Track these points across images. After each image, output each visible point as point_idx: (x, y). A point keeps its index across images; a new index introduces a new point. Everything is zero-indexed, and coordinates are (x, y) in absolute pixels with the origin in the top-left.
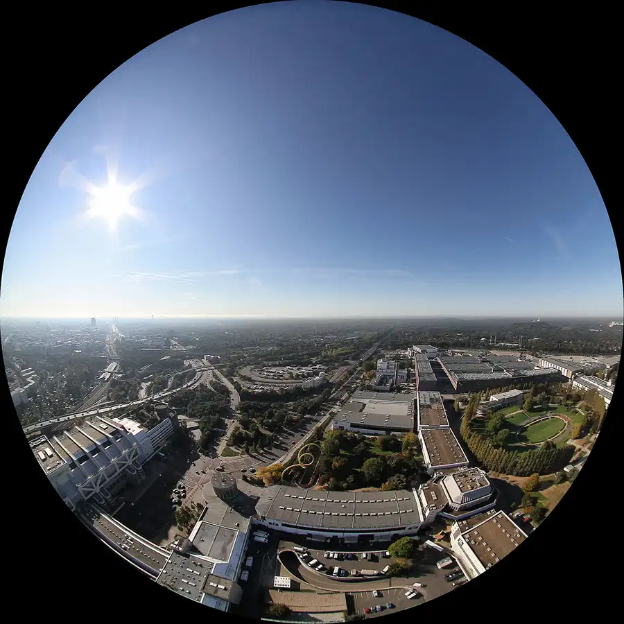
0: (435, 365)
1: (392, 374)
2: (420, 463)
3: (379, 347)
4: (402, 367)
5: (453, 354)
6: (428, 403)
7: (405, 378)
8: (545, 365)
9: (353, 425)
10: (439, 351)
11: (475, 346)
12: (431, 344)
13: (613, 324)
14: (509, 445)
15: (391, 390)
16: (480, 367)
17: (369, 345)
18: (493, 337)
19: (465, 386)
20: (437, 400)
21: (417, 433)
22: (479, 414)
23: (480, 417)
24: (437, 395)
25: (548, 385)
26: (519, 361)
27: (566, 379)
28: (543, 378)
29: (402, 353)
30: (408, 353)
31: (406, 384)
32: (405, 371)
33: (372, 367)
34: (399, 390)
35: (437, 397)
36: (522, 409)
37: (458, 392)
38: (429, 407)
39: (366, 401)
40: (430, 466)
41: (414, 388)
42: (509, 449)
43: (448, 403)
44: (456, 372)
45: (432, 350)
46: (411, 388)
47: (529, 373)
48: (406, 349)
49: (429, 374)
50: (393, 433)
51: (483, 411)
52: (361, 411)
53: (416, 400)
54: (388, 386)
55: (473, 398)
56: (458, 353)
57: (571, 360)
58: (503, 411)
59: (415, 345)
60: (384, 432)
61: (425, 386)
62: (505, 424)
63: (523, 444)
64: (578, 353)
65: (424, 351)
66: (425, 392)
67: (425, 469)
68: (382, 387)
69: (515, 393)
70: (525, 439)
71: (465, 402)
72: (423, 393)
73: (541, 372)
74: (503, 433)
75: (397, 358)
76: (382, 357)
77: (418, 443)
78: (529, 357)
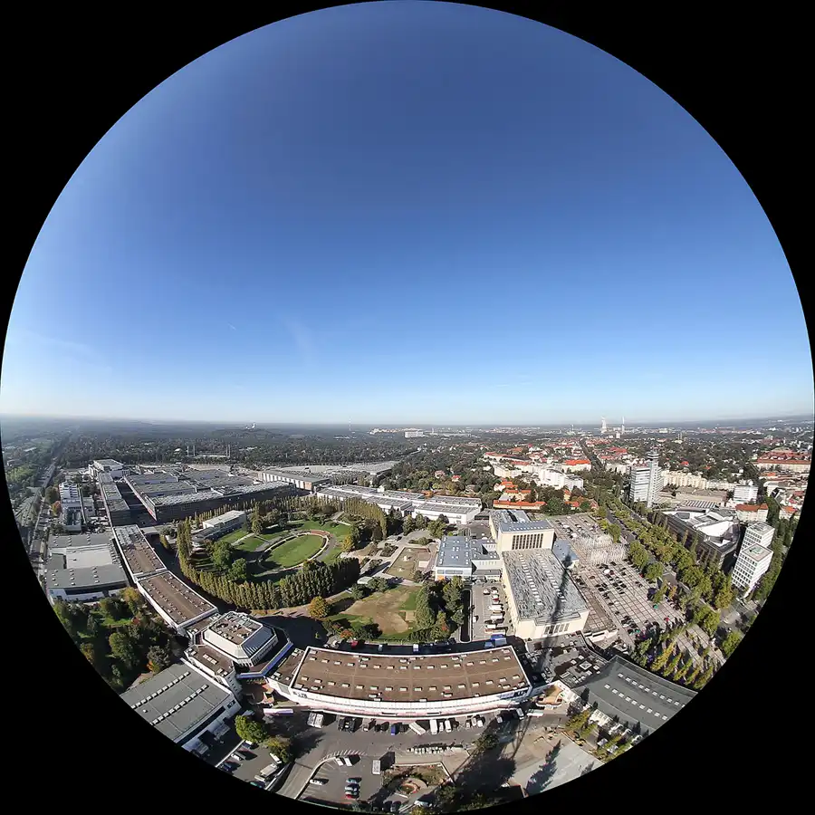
0: (123, 488)
1: (77, 505)
2: (162, 624)
3: (58, 463)
4: (86, 493)
5: (143, 472)
6: (130, 542)
7: (94, 510)
8: (269, 478)
9: (69, 592)
10: (124, 468)
11: (168, 461)
12: (114, 458)
13: (376, 431)
14: (255, 576)
15: (84, 530)
16: (178, 487)
17: (48, 461)
18: (191, 448)
19: (167, 514)
20: (138, 536)
21: (135, 586)
22: (196, 547)
23: (198, 551)
24: (136, 529)
25: (278, 501)
26: (230, 475)
27: (303, 492)
28: (269, 493)
29: (83, 472)
30: (90, 472)
31: (97, 518)
32: (91, 499)
33: (55, 497)
34: (88, 528)
35: (136, 532)
36: (251, 532)
37: (159, 523)
38: (132, 547)
39: (64, 551)
40: (177, 626)
41: (106, 523)
42: (258, 581)
43: (153, 539)
44: (150, 496)
45: (116, 466)
46: (104, 523)
47: (246, 490)
48: (86, 466)
49: (118, 501)
50: (111, 592)
51: (200, 543)
52: (65, 568)
53: (114, 540)
54: (78, 526)
55: (181, 528)
56: (149, 469)
57: (307, 471)
58: (227, 539)
59: (96, 459)
60: (100, 594)
61: (119, 520)
62: (235, 554)
63: (275, 571)
64: (317, 462)
65: (107, 469)
66: (122, 528)
67: (173, 630)
68: (70, 527)
69: (233, 514)
70: (273, 565)
71: (173, 534)
72: (118, 529)
73: (264, 487)
74: (238, 564)
75: (78, 480)
76: (62, 479)
77: (143, 599)
78: (242, 470)
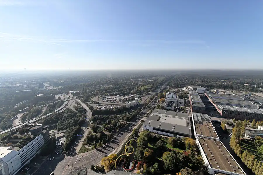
0: (204, 98)
1: (175, 101)
3: (167, 85)
4: (181, 97)
5: (218, 93)
6: (200, 120)
7: (183, 103)
9: (155, 129)
10: (206, 90)
11: (237, 89)
12: (201, 85)
15: (175, 110)
16: (242, 103)
17: (161, 84)
19: (228, 114)
20: (207, 120)
24: (207, 116)
29: (181, 90)
30: (185, 89)
31: (184, 107)
32: (183, 100)
33: (163, 96)
34: (180, 110)
35: (206, 117)
37: (223, 117)
38: (200, 123)
39: (161, 115)
41: (189, 110)
43: (215, 123)
44: (220, 104)
45: (201, 89)
46: (187, 110)
48: (183, 87)
49: (199, 103)
51: (251, 136)
52: (158, 121)
53: (191, 118)
54: (173, 108)
56: (222, 92)
59: (189, 85)
61: (196, 110)
65: (195, 89)
66: (198, 114)
68: (169, 108)
72: (195, 114)
75: (178, 92)
76: (169, 91)
